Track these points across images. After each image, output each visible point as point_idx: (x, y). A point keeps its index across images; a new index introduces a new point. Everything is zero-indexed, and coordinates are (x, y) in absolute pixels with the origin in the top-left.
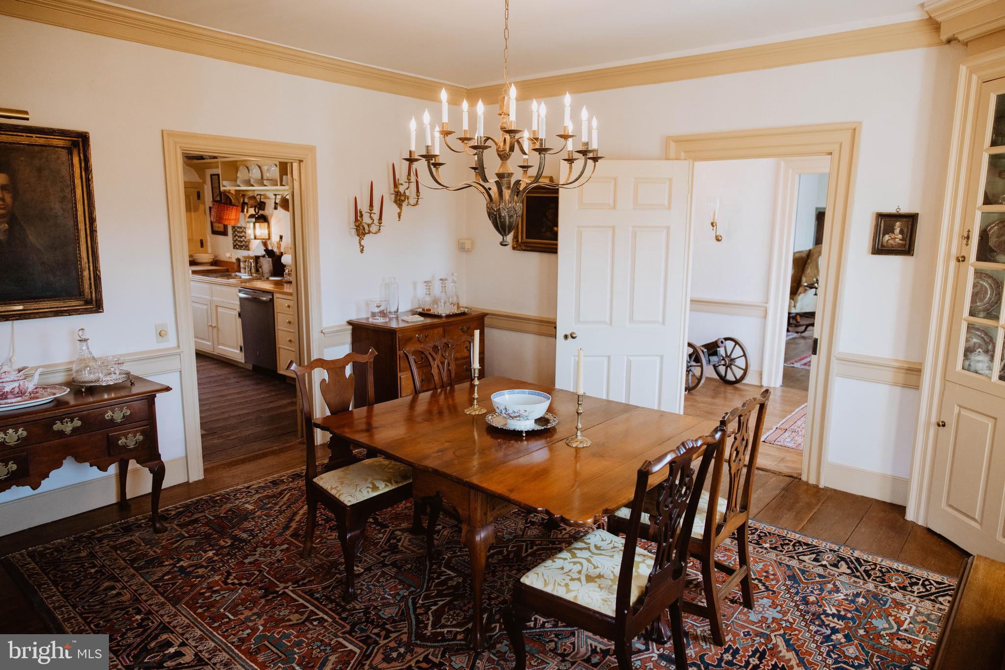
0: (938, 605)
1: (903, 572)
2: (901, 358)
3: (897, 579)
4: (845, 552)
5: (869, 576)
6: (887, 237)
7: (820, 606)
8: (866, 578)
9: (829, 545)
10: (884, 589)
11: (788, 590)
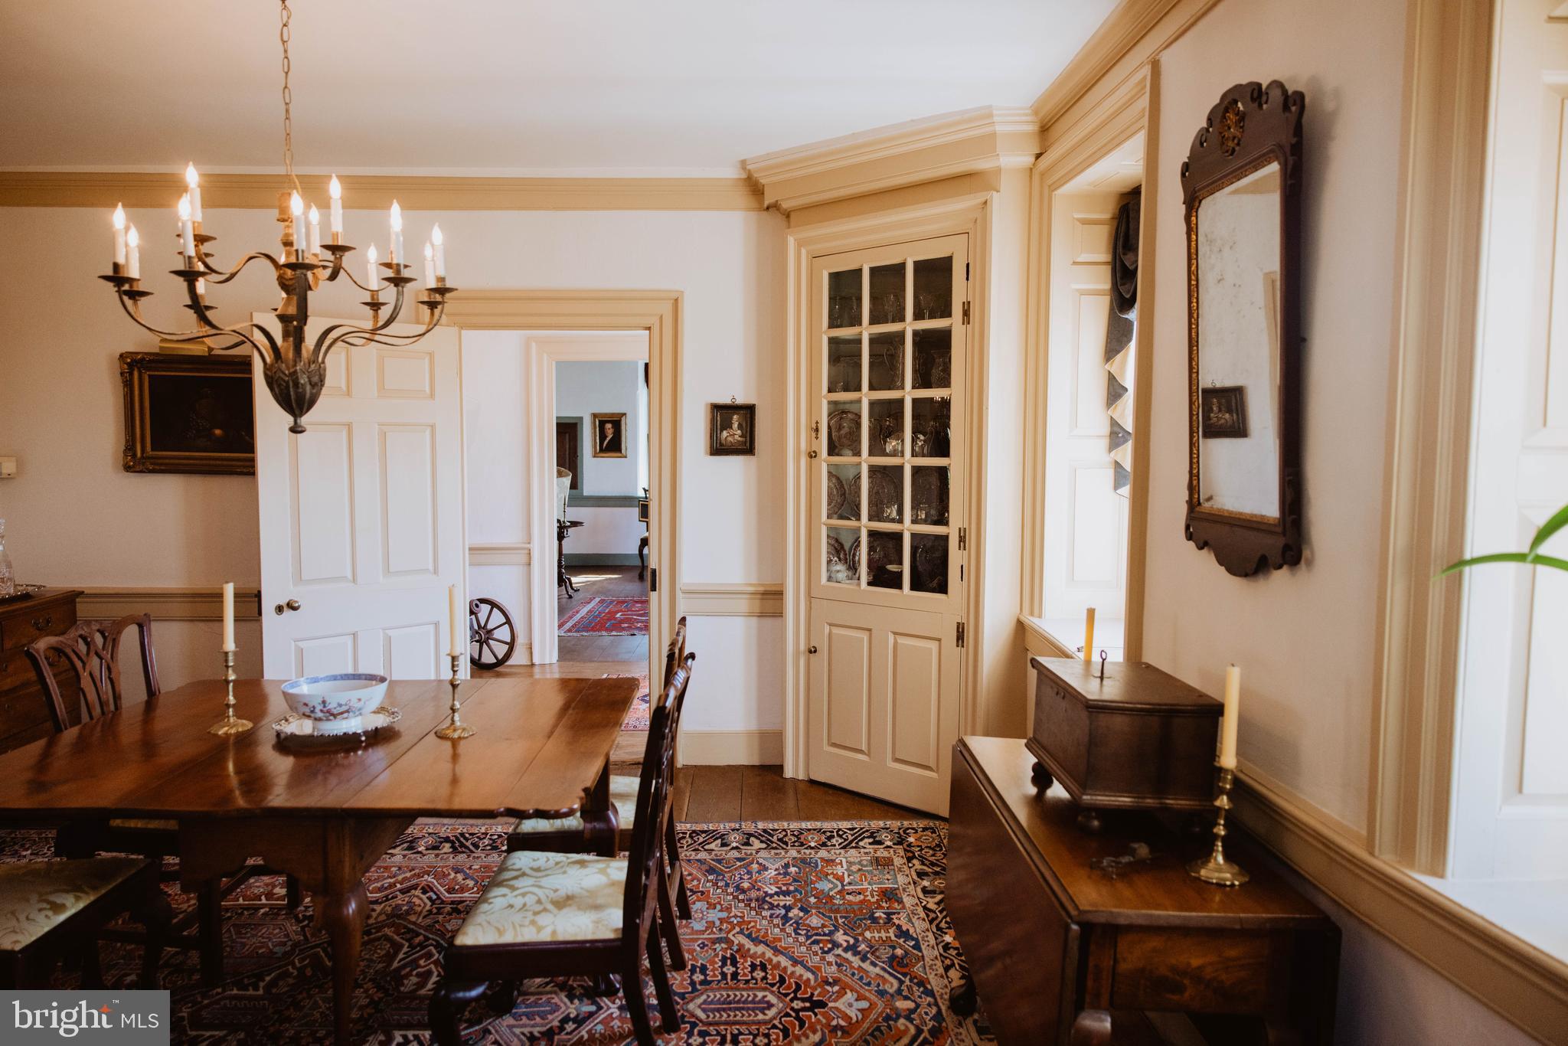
0: (862, 850)
1: (814, 830)
2: (754, 582)
3: (812, 838)
4: (748, 826)
5: (786, 843)
6: (725, 434)
7: (759, 890)
8: (785, 846)
9: (728, 826)
10: (808, 852)
11: (715, 884)
